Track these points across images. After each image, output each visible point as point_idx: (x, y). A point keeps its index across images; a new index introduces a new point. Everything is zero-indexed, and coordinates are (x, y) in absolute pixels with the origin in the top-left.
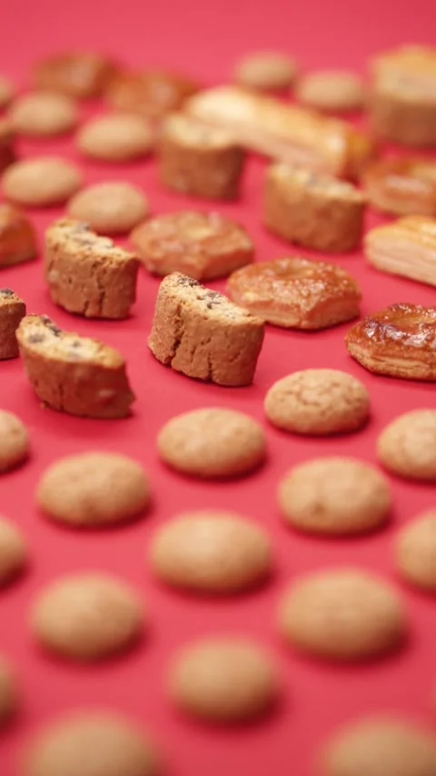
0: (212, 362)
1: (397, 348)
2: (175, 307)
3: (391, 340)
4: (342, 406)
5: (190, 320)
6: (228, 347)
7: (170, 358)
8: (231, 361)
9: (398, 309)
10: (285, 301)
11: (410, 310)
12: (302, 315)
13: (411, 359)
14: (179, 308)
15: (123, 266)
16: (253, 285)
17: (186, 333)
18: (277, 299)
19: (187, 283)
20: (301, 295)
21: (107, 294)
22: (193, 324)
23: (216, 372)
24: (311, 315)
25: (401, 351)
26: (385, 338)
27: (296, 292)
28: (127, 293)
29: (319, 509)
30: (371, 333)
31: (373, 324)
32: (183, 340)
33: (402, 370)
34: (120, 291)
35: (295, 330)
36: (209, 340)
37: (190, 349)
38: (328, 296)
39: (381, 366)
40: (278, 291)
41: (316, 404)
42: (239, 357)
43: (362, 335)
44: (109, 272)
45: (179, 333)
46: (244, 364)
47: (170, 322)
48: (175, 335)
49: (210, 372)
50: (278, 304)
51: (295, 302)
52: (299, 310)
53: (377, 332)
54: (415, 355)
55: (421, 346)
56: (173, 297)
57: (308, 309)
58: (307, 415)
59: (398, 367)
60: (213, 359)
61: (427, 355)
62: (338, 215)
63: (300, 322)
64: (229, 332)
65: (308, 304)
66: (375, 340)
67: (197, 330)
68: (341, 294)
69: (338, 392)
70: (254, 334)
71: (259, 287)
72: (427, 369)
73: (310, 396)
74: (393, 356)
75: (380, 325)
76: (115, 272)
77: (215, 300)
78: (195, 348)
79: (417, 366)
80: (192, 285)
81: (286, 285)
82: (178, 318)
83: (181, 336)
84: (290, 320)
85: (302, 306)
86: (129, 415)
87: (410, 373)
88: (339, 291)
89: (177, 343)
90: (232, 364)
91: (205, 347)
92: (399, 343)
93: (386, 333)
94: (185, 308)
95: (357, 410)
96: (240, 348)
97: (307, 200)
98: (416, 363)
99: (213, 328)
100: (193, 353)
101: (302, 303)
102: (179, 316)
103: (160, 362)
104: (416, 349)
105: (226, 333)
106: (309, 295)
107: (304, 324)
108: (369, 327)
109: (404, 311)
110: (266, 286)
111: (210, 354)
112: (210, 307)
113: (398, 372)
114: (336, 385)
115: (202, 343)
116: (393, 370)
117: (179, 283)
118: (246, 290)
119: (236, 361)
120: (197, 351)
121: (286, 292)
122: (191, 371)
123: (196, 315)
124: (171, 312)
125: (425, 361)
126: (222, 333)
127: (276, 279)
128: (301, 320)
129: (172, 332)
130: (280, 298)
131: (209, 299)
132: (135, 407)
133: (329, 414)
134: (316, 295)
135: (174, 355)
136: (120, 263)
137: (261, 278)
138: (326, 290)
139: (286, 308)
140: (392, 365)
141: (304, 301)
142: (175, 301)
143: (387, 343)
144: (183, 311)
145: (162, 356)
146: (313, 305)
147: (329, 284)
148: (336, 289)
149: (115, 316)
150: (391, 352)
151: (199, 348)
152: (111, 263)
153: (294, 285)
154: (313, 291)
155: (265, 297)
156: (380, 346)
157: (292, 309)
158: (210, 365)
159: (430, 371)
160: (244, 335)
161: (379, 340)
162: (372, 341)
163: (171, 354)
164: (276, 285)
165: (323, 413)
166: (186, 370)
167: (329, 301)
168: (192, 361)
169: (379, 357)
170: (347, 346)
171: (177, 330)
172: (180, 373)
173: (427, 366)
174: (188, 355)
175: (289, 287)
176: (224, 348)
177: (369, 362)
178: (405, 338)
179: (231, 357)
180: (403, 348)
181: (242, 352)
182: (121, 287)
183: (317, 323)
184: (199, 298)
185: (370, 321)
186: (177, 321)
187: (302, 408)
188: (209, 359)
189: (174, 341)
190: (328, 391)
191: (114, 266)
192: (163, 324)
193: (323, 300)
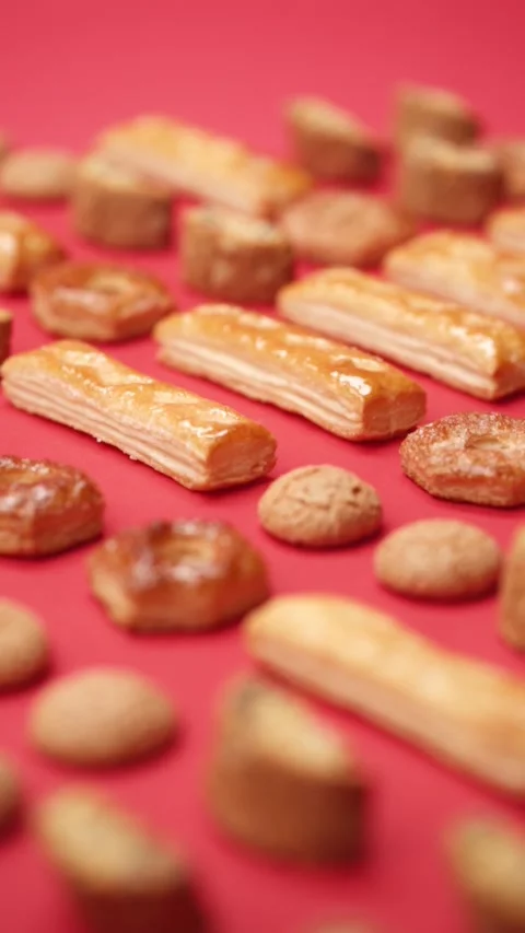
55: (7, 512)
79: (4, 539)
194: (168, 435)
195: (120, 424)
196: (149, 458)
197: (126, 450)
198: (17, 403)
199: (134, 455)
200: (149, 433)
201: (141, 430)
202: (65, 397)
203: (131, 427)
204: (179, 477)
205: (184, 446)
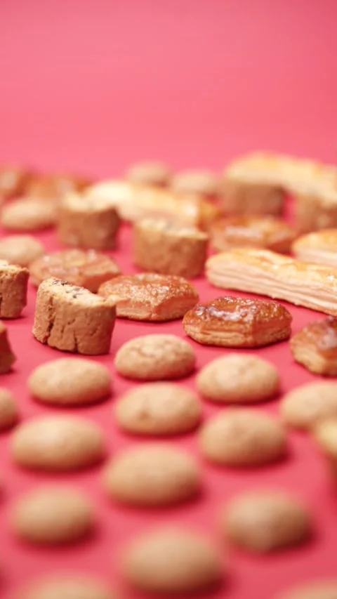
0: (78, 337)
1: (219, 323)
2: (48, 299)
3: (214, 318)
4: (172, 358)
5: (59, 306)
6: (89, 324)
7: (46, 338)
8: (92, 335)
9: (222, 299)
10: (139, 299)
11: (232, 301)
12: (151, 309)
13: (230, 331)
14: (51, 300)
15: (15, 277)
16: (116, 289)
17: (56, 317)
18: (133, 298)
19: (60, 283)
20: (151, 294)
21: (4, 299)
22: (61, 309)
23: (80, 345)
24: (159, 309)
25: (222, 325)
26: (210, 316)
27: (147, 293)
28: (19, 298)
29: (144, 416)
30: (200, 313)
31: (202, 308)
32: (55, 323)
33: (224, 340)
34: (14, 296)
35: (146, 321)
36: (74, 320)
37: (60, 329)
38: (171, 295)
39: (208, 338)
40: (134, 292)
41: (152, 356)
42: (98, 332)
43: (194, 316)
44: (5, 282)
45: (52, 318)
46: (101, 337)
47: (46, 310)
48: (48, 320)
49: (76, 345)
50: (134, 302)
51: (146, 299)
52: (150, 306)
53: (205, 313)
54: (234, 327)
55: (237, 320)
56: (48, 292)
57: (156, 304)
58: (144, 364)
59: (221, 338)
60: (78, 334)
61: (242, 326)
62: (186, 249)
63: (151, 315)
64: (88, 314)
65: (156, 301)
66: (203, 317)
67: (65, 314)
68: (182, 294)
69: (169, 347)
70: (107, 314)
71: (120, 290)
72: (242, 338)
73: (148, 350)
74: (216, 330)
75: (207, 308)
76: (10, 281)
77: (80, 292)
78: (64, 327)
79: (235, 336)
80: (63, 284)
81: (139, 288)
82: (51, 307)
83: (53, 320)
84: (143, 315)
85: (152, 303)
86: (10, 372)
87: (230, 342)
88: (180, 292)
89: (51, 326)
90: (93, 337)
91: (71, 326)
92: (220, 319)
93: (210, 312)
94: (56, 298)
95: (184, 361)
96: (99, 324)
97: (163, 239)
98: (233, 334)
99: (76, 310)
100: (62, 331)
101: (152, 300)
102: (52, 304)
103: (40, 342)
104: (233, 323)
105: (86, 315)
106: (157, 294)
107: (154, 316)
108: (199, 310)
109: (228, 301)
110: (125, 289)
111: (75, 331)
112: (75, 297)
113: (220, 342)
114: (167, 342)
115: (69, 323)
116: (217, 341)
117: (53, 284)
118: (110, 294)
119: (95, 335)
120: (65, 330)
121: (140, 293)
122: (62, 345)
123: (64, 303)
124: (46, 303)
125: (240, 331)
126: (83, 314)
127: (133, 285)
128: (151, 313)
129: (46, 317)
130: (136, 297)
131: (75, 292)
132: (15, 366)
133: (162, 363)
134: (162, 294)
135: (49, 335)
136: (13, 275)
137: (121, 285)
138: (171, 291)
139: (140, 305)
140: (216, 337)
141: (153, 299)
142: (48, 294)
143: (212, 320)
144: (54, 301)
145: (41, 337)
146: (159, 301)
147: (172, 286)
148: (178, 291)
149: (10, 316)
150: (215, 327)
151: (67, 327)
152: (6, 275)
153: (146, 288)
154: (160, 291)
155: (125, 297)
156: (207, 322)
157: (144, 305)
158: (76, 339)
159: (245, 339)
160: (100, 315)
161: (205, 318)
162: (201, 319)
163: (47, 334)
164: (133, 288)
165: (157, 363)
166: (58, 346)
167: (173, 299)
168: (62, 337)
169: (205, 331)
170: (184, 327)
171: (50, 316)
172: (54, 348)
173: (242, 336)
174: (59, 334)
175: (142, 289)
176: (85, 325)
177: (199, 336)
178: (224, 315)
179: (91, 332)
180: (223, 323)
181: (99, 328)
182: (15, 293)
183: (163, 316)
184: (67, 292)
185: (199, 306)
186: (50, 309)
187: (141, 360)
188: (74, 335)
189: (48, 324)
190: (161, 346)
191: (8, 277)
192: (41, 312)
193: (167, 298)
194: (321, 285)
195: (288, 285)
196: (307, 302)
197: (292, 300)
198: (217, 284)
199: (297, 302)
200: (308, 287)
201: (302, 286)
202: (250, 275)
203: (295, 285)
204: (328, 310)
205: (332, 290)
